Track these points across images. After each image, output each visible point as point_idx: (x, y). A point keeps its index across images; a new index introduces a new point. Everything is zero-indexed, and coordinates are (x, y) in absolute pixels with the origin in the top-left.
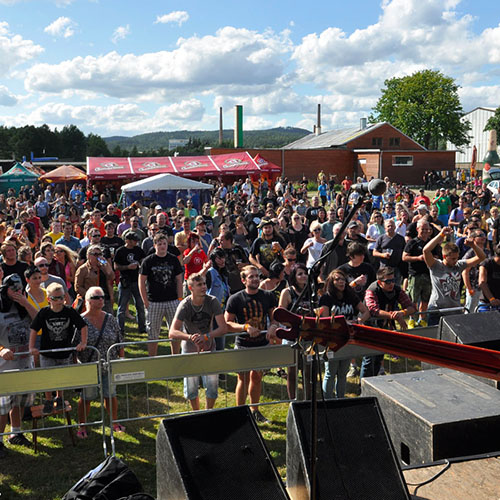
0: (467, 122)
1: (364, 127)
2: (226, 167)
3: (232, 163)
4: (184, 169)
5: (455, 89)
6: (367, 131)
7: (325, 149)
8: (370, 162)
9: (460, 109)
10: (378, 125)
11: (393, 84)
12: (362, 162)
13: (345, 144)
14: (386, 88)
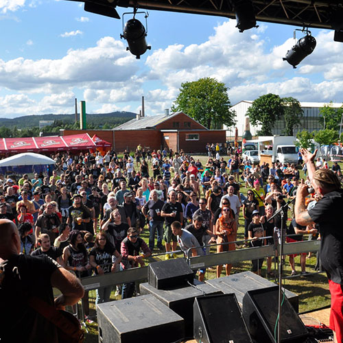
0: (234, 111)
1: (168, 115)
2: (72, 144)
3: (77, 141)
4: (43, 146)
5: (226, 90)
6: (169, 117)
7: (142, 130)
8: (171, 139)
9: (229, 102)
10: (176, 113)
11: (187, 86)
12: (167, 138)
13: (155, 126)
14: (182, 88)
